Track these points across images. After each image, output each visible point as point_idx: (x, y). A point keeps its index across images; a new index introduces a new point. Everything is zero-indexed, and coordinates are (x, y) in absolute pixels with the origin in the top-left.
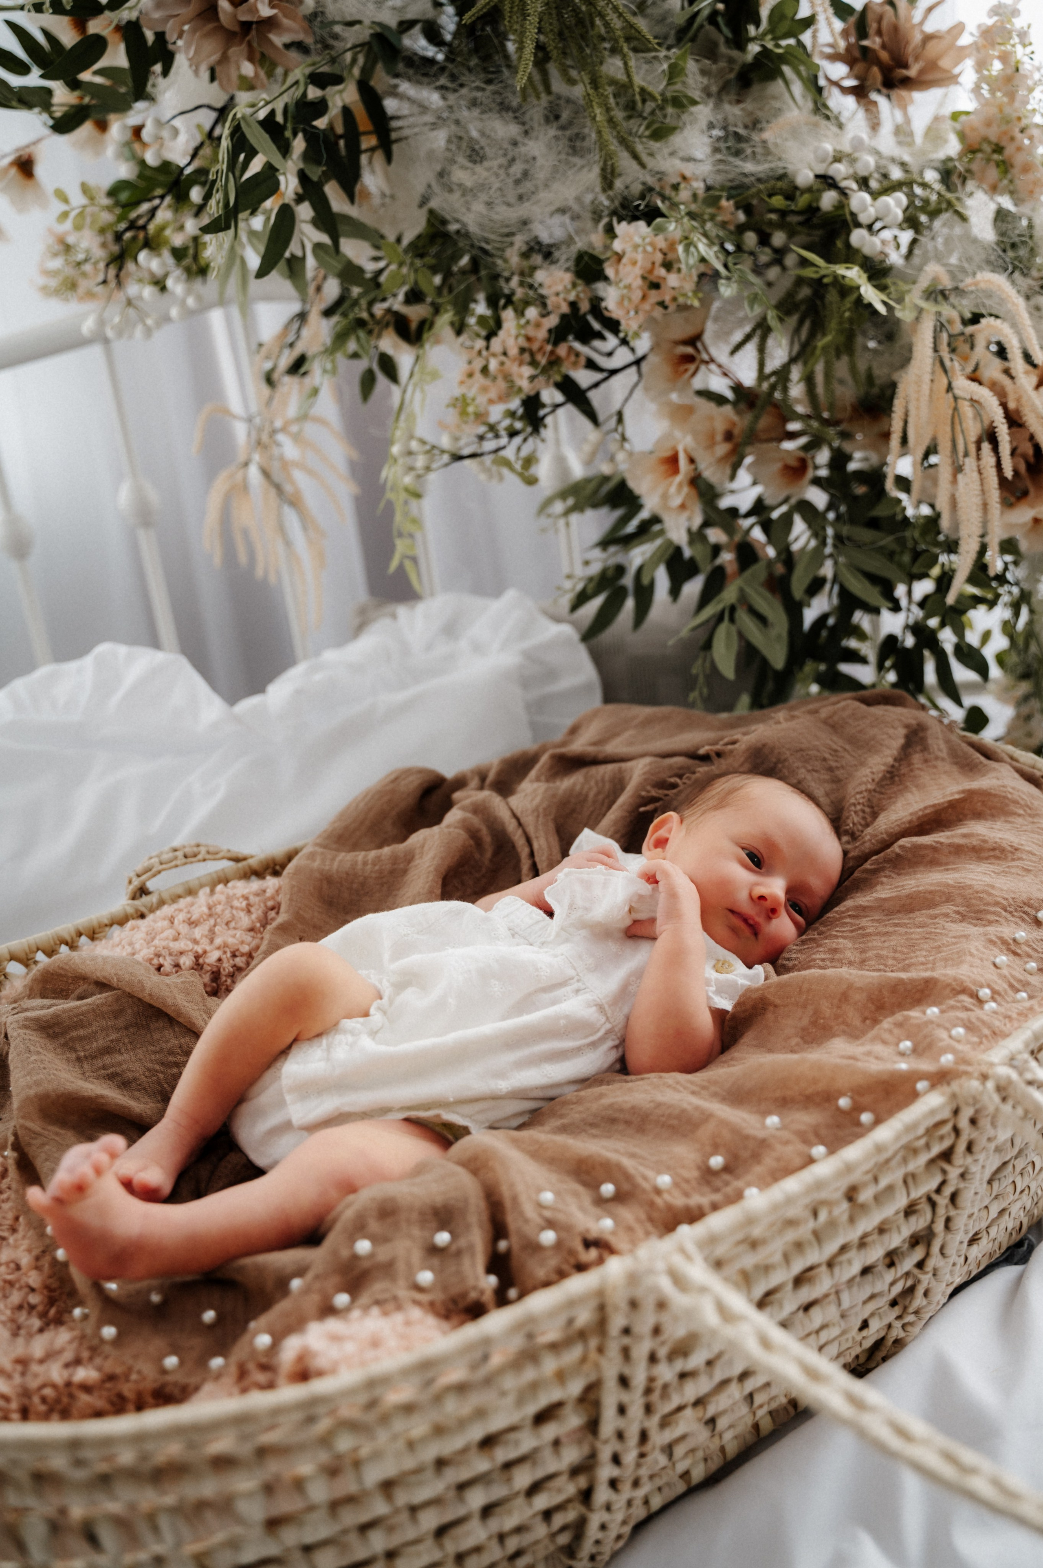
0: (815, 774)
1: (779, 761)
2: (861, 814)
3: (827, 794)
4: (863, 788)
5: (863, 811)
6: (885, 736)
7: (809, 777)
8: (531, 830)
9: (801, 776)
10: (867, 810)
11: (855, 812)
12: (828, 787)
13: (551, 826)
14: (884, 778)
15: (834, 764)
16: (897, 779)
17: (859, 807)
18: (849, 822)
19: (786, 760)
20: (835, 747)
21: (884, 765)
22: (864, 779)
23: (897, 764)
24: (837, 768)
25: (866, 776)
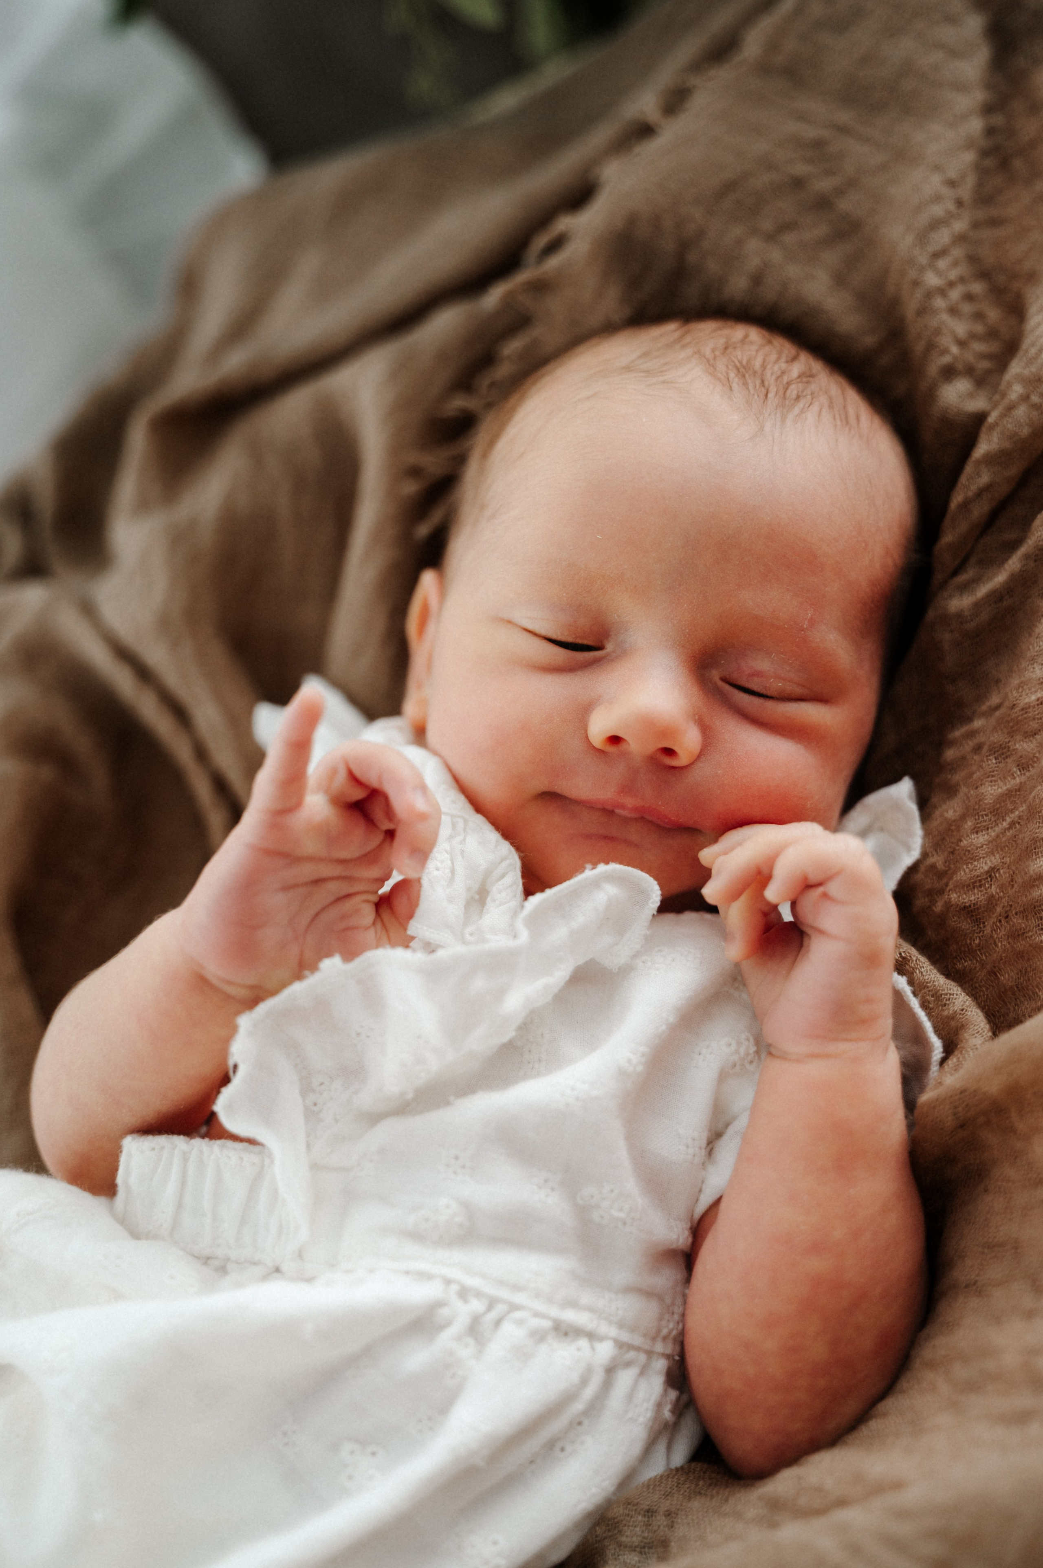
0: (789, 238)
1: (684, 246)
2: (967, 308)
3: (840, 280)
4: (942, 237)
5: (969, 297)
6: (937, 56)
7: (776, 255)
8: (172, 679)
9: (753, 262)
10: (977, 288)
11: (953, 311)
12: (833, 257)
13: (218, 652)
14: (982, 172)
15: (824, 185)
16: (1018, 164)
17: (955, 294)
18: (946, 341)
19: (701, 233)
20: (810, 132)
21: (969, 144)
22: (938, 210)
23: (998, 120)
24: (840, 191)
25: (937, 198)
